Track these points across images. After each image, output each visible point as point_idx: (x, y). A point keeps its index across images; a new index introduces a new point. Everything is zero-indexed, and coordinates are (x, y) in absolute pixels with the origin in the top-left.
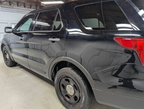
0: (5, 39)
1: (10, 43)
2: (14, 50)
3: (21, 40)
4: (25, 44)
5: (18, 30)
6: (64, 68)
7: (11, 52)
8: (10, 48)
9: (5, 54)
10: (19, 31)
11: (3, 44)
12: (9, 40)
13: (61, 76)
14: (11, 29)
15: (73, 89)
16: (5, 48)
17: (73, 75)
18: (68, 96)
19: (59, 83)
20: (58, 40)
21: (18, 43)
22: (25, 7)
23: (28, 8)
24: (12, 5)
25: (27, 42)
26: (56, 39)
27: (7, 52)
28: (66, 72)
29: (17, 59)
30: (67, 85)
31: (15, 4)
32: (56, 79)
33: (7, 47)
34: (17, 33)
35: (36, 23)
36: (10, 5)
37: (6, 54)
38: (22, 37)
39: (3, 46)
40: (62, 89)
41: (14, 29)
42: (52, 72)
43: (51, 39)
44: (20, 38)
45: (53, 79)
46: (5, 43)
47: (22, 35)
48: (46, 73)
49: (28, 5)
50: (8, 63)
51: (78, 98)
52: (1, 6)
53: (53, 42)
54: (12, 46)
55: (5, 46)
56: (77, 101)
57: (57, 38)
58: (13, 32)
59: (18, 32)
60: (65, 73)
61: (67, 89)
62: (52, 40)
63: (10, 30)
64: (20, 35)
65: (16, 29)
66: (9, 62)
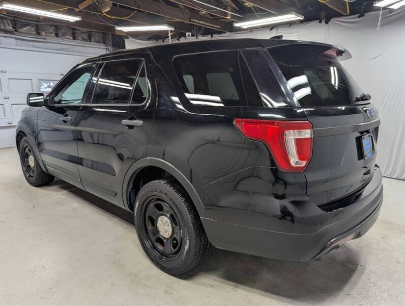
0: (26, 121)
1: (39, 129)
2: (47, 146)
3: (65, 122)
4: (73, 131)
5: (56, 99)
6: (153, 182)
7: (41, 151)
8: (40, 141)
9: (24, 157)
10: (60, 102)
11: (20, 131)
12: (35, 121)
13: (146, 199)
14: (42, 97)
15: (170, 225)
16: (25, 141)
17: (169, 194)
18: (160, 241)
19: (142, 215)
20: (139, 122)
21: (56, 130)
22: (74, 38)
23: (84, 39)
24: (43, 33)
25: (78, 128)
26: (135, 121)
27: (29, 150)
28: (156, 188)
29: (55, 167)
30: (159, 216)
31: (51, 30)
32: (137, 206)
33: (30, 139)
34: (55, 107)
35: (99, 82)
36: (38, 33)
37: (27, 156)
38: (66, 115)
39: (22, 138)
40: (150, 227)
41: (48, 98)
42: (129, 190)
43: (125, 122)
44: (62, 118)
45: (132, 207)
46: (27, 131)
47: (66, 111)
48: (116, 195)
49: (84, 33)
50: (32, 177)
51: (179, 242)
52: (16, 39)
53: (131, 127)
54: (43, 136)
55: (26, 136)
56: (178, 247)
57: (137, 119)
58: (45, 103)
59: (56, 105)
60: (153, 191)
61: (158, 225)
62: (128, 124)
63: (40, 99)
64: (62, 110)
65: (53, 98)
66: (35, 174)
